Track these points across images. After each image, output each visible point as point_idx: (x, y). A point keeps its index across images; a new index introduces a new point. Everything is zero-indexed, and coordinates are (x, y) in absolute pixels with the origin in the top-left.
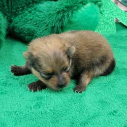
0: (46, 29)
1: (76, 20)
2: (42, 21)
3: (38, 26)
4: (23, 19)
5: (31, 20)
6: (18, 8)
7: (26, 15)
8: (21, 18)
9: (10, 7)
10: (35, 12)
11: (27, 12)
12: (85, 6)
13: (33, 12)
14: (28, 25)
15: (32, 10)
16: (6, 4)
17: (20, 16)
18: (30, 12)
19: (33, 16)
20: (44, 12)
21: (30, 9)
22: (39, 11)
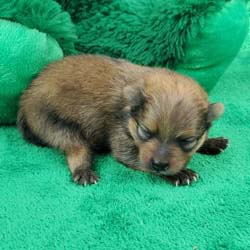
0: (147, 49)
1: (212, 31)
2: (137, 33)
3: (129, 43)
4: (93, 29)
5: (111, 30)
6: (81, 5)
7: (98, 20)
8: (87, 27)
10: (119, 15)
11: (99, 14)
13: (113, 14)
14: (106, 41)
15: (110, 10)
17: (84, 22)
18: (106, 14)
19: (116, 21)
20: (139, 14)
21: (105, 9)
22: (126, 12)
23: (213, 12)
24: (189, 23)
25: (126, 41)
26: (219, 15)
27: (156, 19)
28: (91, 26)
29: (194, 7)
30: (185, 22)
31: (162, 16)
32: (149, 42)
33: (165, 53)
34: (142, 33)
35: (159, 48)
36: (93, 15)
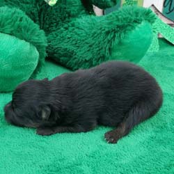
0: (89, 50)
1: (128, 41)
2: (83, 40)
3: (78, 47)
4: (59, 37)
5: (69, 38)
6: (52, 23)
7: (62, 32)
9: (42, 22)
10: (74, 29)
11: (62, 29)
12: (139, 25)
13: (70, 29)
14: (65, 44)
15: (69, 26)
16: (38, 18)
17: (53, 33)
18: (66, 29)
19: (72, 33)
20: (86, 29)
21: (66, 26)
22: (78, 28)
23: (130, 30)
24: (114, 36)
25: (77, 45)
26: (133, 31)
27: (95, 33)
28: (57, 36)
29: (118, 27)
30: (112, 36)
31: (99, 32)
32: (90, 46)
33: (99, 54)
34: (86, 41)
35: (95, 50)
36: (59, 29)
